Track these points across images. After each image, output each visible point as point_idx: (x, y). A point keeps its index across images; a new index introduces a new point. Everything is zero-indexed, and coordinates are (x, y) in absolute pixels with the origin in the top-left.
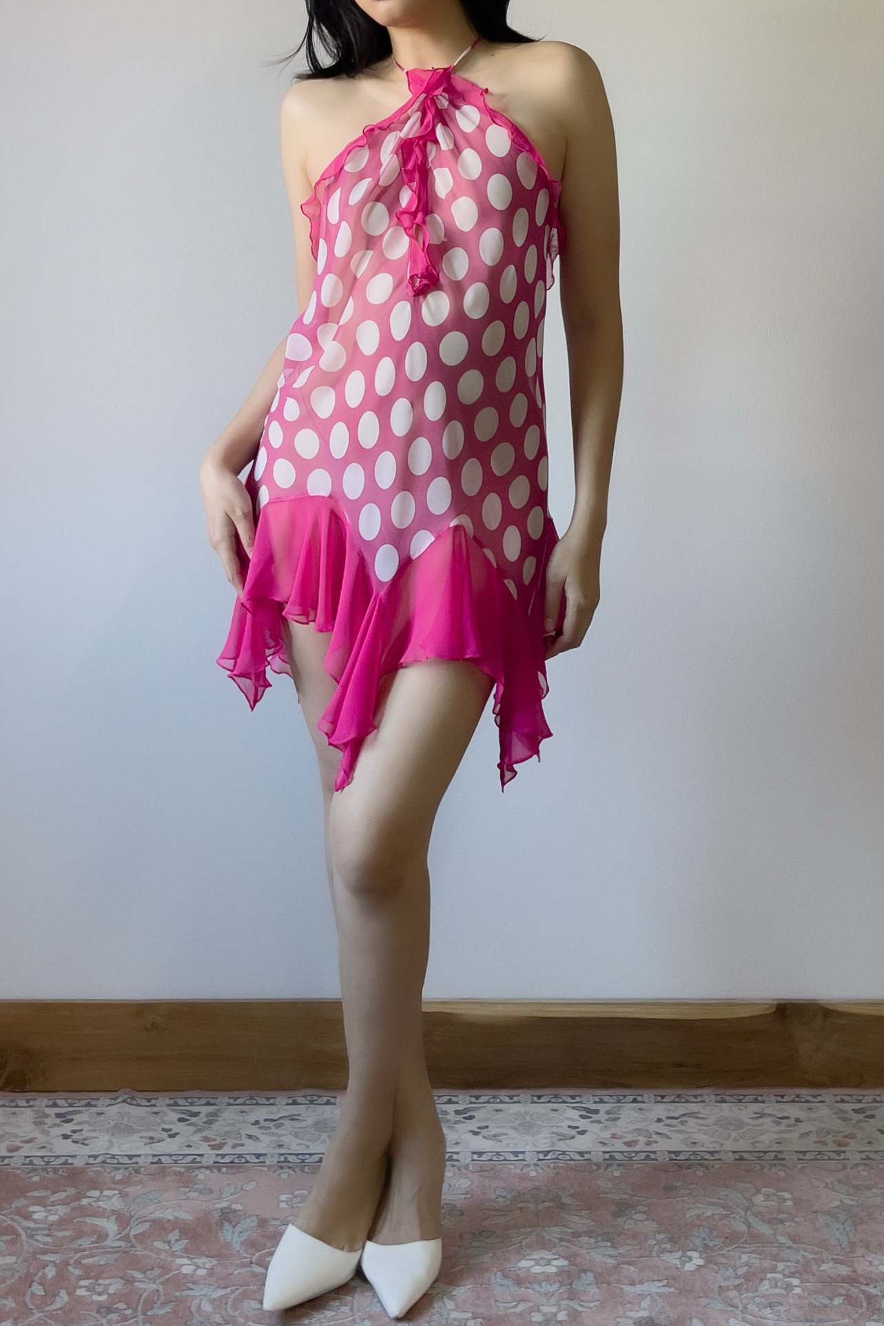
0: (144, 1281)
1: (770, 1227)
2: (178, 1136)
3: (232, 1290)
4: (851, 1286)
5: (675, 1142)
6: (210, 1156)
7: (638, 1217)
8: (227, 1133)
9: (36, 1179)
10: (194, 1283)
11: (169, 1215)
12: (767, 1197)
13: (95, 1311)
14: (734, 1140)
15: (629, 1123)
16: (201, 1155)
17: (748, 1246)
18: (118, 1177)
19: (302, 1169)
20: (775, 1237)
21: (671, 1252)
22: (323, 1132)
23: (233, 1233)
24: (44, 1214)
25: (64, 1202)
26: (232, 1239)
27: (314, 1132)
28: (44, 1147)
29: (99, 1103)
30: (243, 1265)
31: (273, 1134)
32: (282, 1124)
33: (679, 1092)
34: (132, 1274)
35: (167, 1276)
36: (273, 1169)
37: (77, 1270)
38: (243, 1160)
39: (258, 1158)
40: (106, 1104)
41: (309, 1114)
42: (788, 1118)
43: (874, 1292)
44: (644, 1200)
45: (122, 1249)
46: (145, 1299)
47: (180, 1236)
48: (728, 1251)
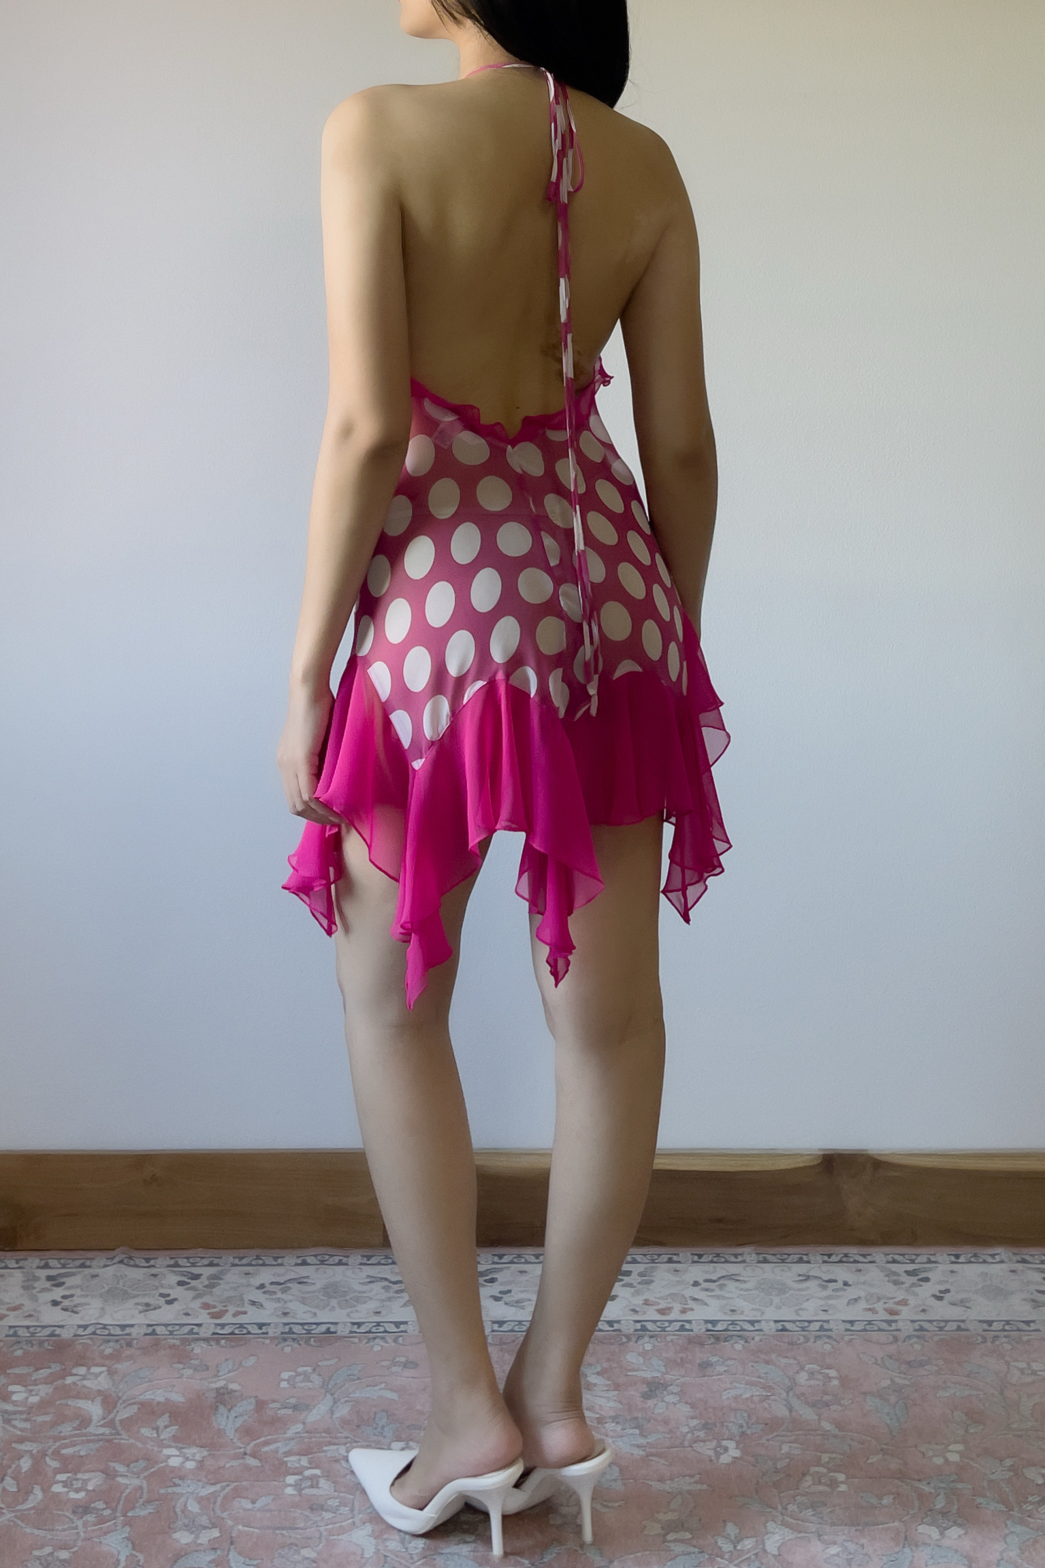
0: (127, 1476)
1: (814, 1411)
2: (176, 1303)
3: (222, 1487)
4: (902, 1482)
5: (713, 1310)
6: (209, 1326)
7: (670, 1399)
8: (229, 1300)
9: (19, 1353)
10: (182, 1478)
11: (159, 1396)
12: (812, 1374)
13: (70, 1511)
14: (776, 1308)
15: (663, 1287)
16: (199, 1325)
17: (789, 1434)
18: (108, 1351)
19: (307, 1341)
20: (820, 1423)
21: (704, 1441)
22: (332, 1297)
23: (228, 1417)
24: (25, 1395)
25: (48, 1381)
26: (226, 1426)
27: (323, 1298)
28: (30, 1316)
29: (94, 1263)
30: (236, 1457)
31: (279, 1300)
32: (289, 1288)
33: (718, 1250)
34: (114, 1467)
35: (153, 1470)
36: (276, 1342)
37: (54, 1462)
38: (245, 1331)
39: (260, 1328)
40: (102, 1264)
41: (320, 1276)
42: (835, 1281)
43: (927, 1489)
44: (678, 1379)
45: (106, 1437)
46: (126, 1497)
47: (170, 1421)
48: (768, 1440)
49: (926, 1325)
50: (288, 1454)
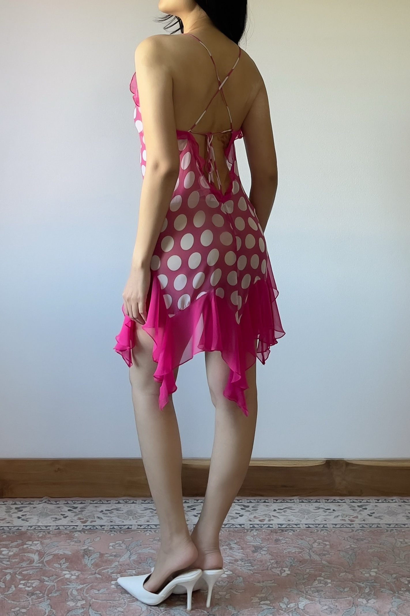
0: (48, 581)
1: (319, 557)
2: (68, 517)
3: (86, 585)
4: (353, 583)
5: (281, 520)
6: (81, 526)
7: (263, 553)
8: (89, 516)
9: (5, 536)
10: (70, 582)
11: (61, 552)
12: (319, 544)
13: (26, 595)
14: (306, 519)
15: (262, 511)
16: (77, 526)
17: (309, 565)
18: (40, 535)
19: (120, 532)
20: (321, 562)
21: (276, 568)
22: (130, 515)
23: (88, 560)
24: (8, 552)
25: (16, 547)
26: (88, 563)
27: (126, 516)
28: (9, 522)
29: (35, 503)
30: (92, 574)
31: (109, 517)
32: (113, 512)
33: (284, 498)
34: (43, 578)
35: (59, 579)
36: (108, 532)
37: (19, 576)
38: (95, 528)
39: (101, 527)
40: (37, 503)
41: (125, 508)
42: (330, 509)
43: (362, 585)
44: (266, 545)
45: (40, 567)
46: (48, 589)
47: (65, 561)
48: (301, 568)
49: (365, 526)
50: (112, 573)
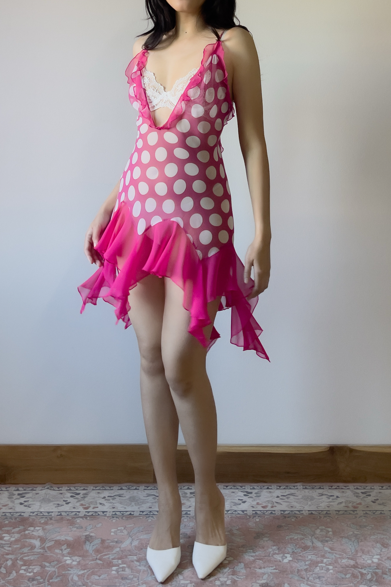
0: (49, 567)
1: (322, 544)
2: (70, 504)
3: (87, 571)
4: (355, 569)
5: (284, 506)
6: (83, 512)
7: (265, 539)
8: (91, 502)
9: (7, 522)
10: (71, 568)
11: (63, 538)
12: (322, 530)
13: (27, 580)
14: (309, 506)
15: (265, 498)
16: (79, 512)
17: (312, 552)
18: (42, 522)
19: (122, 518)
20: (324, 548)
21: (278, 554)
22: (132, 501)
23: (90, 546)
24: (9, 537)
25: (19, 532)
26: (89, 549)
27: (129, 502)
28: (11, 508)
29: (38, 489)
30: (93, 560)
31: (111, 503)
32: (115, 498)
33: (287, 484)
34: (44, 564)
35: (60, 565)
36: (110, 518)
37: (21, 562)
38: (97, 514)
39: (103, 513)
40: (40, 490)
41: (127, 494)
42: (333, 496)
43: (364, 572)
44: (269, 532)
45: (41, 553)
46: (49, 575)
47: (67, 547)
48: (303, 554)
49: (368, 512)
50: (113, 559)
